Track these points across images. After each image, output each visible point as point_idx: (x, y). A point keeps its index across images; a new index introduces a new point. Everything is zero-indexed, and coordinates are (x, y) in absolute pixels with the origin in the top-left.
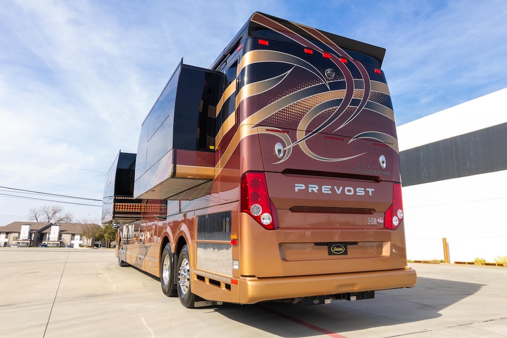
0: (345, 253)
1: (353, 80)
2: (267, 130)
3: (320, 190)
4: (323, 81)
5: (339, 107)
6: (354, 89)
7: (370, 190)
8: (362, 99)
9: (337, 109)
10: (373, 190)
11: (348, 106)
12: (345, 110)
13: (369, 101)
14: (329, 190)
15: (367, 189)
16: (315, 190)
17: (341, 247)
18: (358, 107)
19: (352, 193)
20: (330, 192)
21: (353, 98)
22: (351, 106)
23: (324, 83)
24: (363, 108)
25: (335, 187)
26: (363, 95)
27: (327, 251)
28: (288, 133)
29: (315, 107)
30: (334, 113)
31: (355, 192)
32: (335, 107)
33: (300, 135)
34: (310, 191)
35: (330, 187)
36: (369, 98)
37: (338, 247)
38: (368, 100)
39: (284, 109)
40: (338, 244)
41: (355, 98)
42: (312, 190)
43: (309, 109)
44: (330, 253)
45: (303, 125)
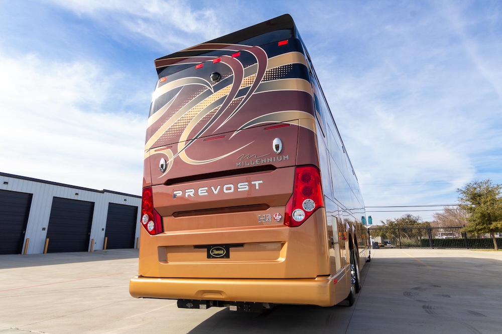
0: (227, 256)
1: (243, 69)
2: (155, 151)
3: (196, 193)
4: (208, 87)
5: (221, 105)
6: (243, 79)
7: (257, 183)
8: (252, 85)
9: (219, 108)
10: (261, 182)
11: (233, 100)
12: (229, 105)
13: (263, 82)
14: (205, 191)
15: (253, 183)
16: (192, 194)
17: (222, 249)
18: (245, 96)
19: (232, 190)
20: (207, 194)
21: (240, 88)
22: (236, 99)
23: (209, 88)
24: (253, 94)
25: (212, 188)
26: (254, 80)
27: (205, 254)
28: (170, 147)
29: (196, 115)
30: (215, 114)
31: (236, 188)
32: (217, 108)
33: (181, 146)
34: (187, 196)
35: (207, 188)
36: (262, 79)
37: (217, 249)
38: (260, 83)
39: (170, 129)
40: (218, 247)
41: (243, 88)
42: (189, 195)
43: (191, 119)
44: (209, 256)
45: (184, 136)
